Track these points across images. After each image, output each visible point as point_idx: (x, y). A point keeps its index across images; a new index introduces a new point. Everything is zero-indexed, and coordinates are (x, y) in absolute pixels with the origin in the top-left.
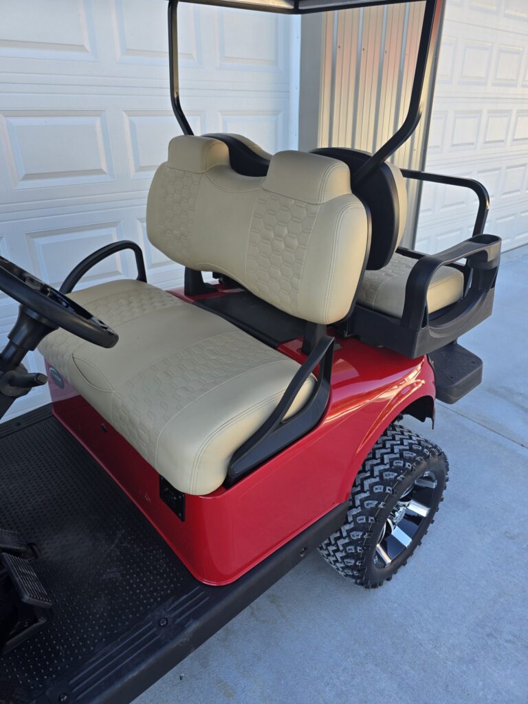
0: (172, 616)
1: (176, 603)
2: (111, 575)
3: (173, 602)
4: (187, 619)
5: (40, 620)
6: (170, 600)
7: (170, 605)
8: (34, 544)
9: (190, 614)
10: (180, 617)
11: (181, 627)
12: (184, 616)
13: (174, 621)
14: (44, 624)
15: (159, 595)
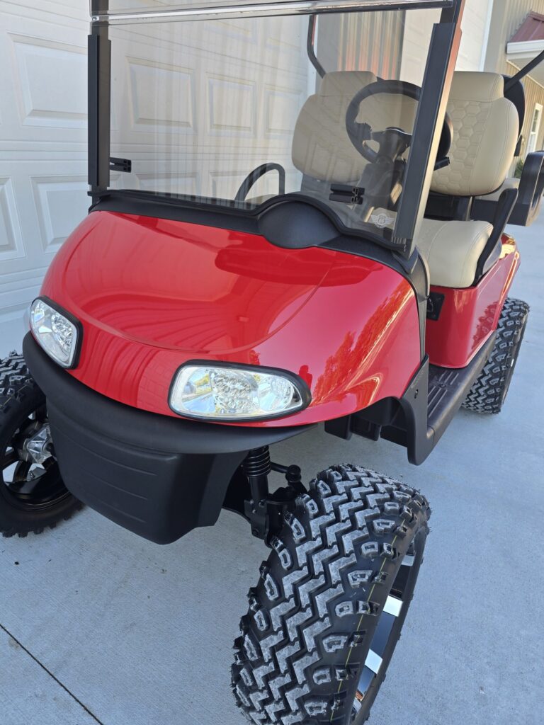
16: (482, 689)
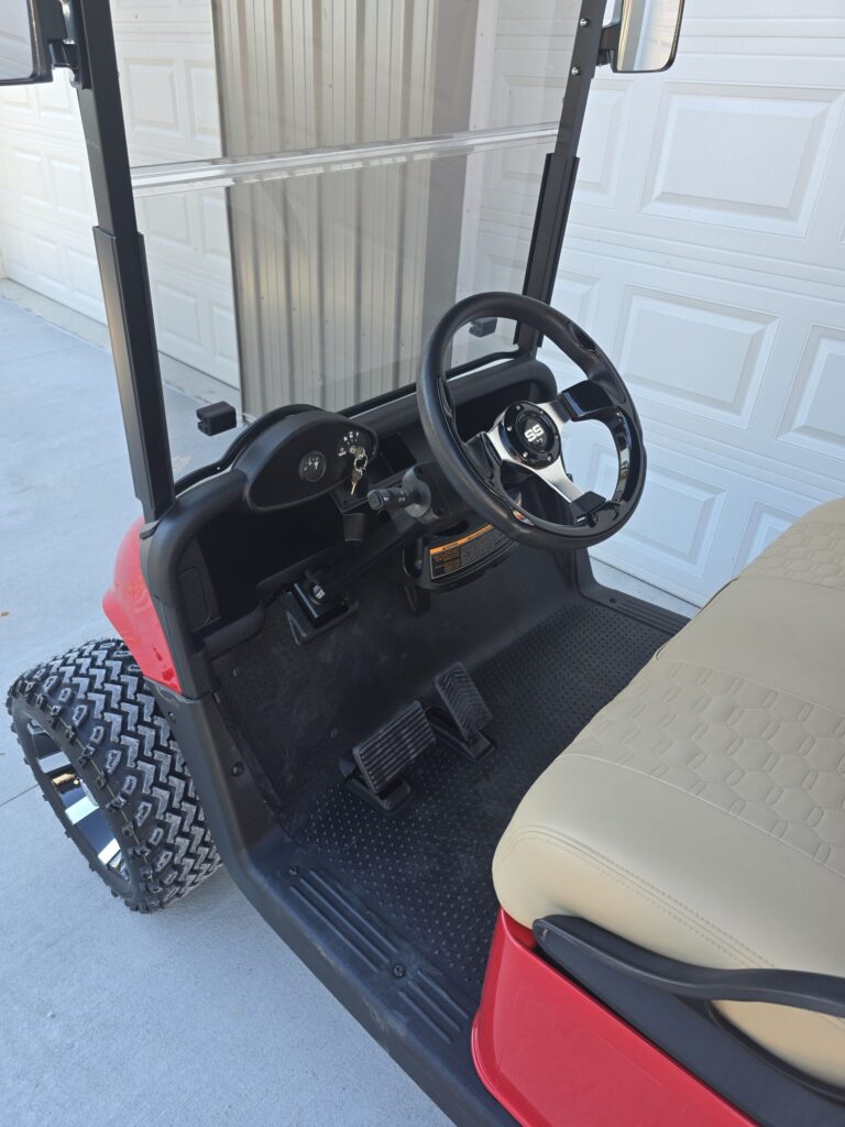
0: (410, 983)
1: (431, 983)
2: (465, 865)
3: (432, 978)
4: (407, 1012)
5: (386, 801)
6: (437, 973)
7: (428, 975)
8: (496, 748)
9: (415, 1014)
10: (409, 996)
11: (394, 1004)
12: (411, 1003)
13: (402, 990)
14: (381, 808)
15: (444, 950)
16: (53, 1016)
